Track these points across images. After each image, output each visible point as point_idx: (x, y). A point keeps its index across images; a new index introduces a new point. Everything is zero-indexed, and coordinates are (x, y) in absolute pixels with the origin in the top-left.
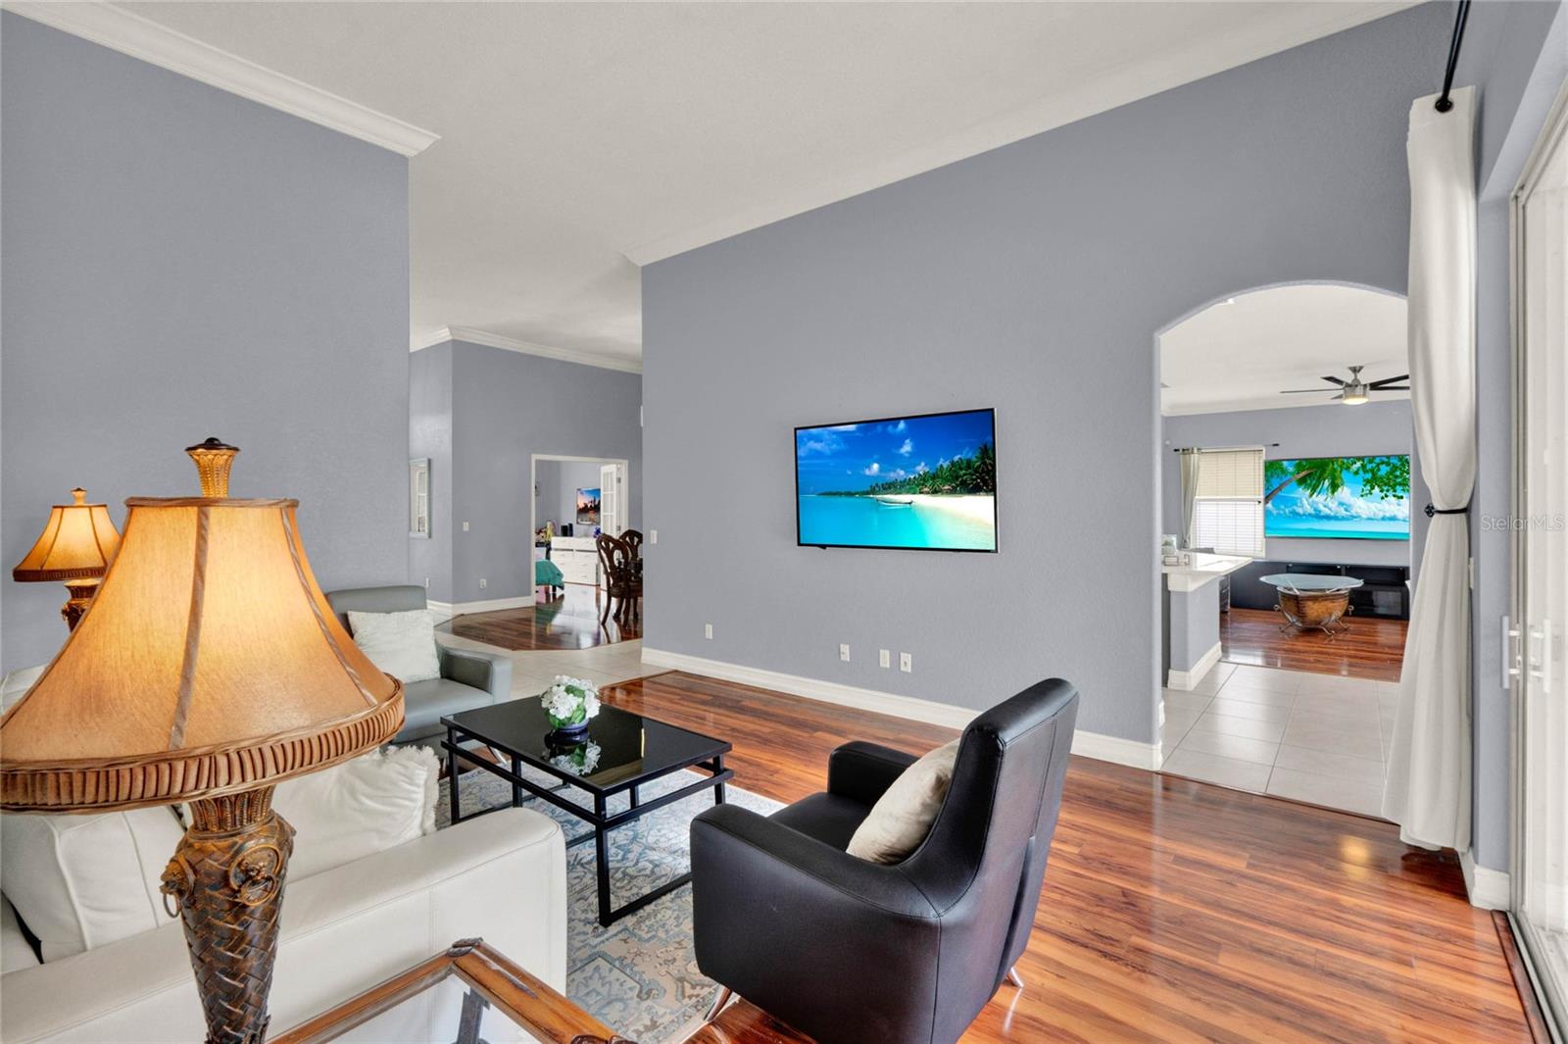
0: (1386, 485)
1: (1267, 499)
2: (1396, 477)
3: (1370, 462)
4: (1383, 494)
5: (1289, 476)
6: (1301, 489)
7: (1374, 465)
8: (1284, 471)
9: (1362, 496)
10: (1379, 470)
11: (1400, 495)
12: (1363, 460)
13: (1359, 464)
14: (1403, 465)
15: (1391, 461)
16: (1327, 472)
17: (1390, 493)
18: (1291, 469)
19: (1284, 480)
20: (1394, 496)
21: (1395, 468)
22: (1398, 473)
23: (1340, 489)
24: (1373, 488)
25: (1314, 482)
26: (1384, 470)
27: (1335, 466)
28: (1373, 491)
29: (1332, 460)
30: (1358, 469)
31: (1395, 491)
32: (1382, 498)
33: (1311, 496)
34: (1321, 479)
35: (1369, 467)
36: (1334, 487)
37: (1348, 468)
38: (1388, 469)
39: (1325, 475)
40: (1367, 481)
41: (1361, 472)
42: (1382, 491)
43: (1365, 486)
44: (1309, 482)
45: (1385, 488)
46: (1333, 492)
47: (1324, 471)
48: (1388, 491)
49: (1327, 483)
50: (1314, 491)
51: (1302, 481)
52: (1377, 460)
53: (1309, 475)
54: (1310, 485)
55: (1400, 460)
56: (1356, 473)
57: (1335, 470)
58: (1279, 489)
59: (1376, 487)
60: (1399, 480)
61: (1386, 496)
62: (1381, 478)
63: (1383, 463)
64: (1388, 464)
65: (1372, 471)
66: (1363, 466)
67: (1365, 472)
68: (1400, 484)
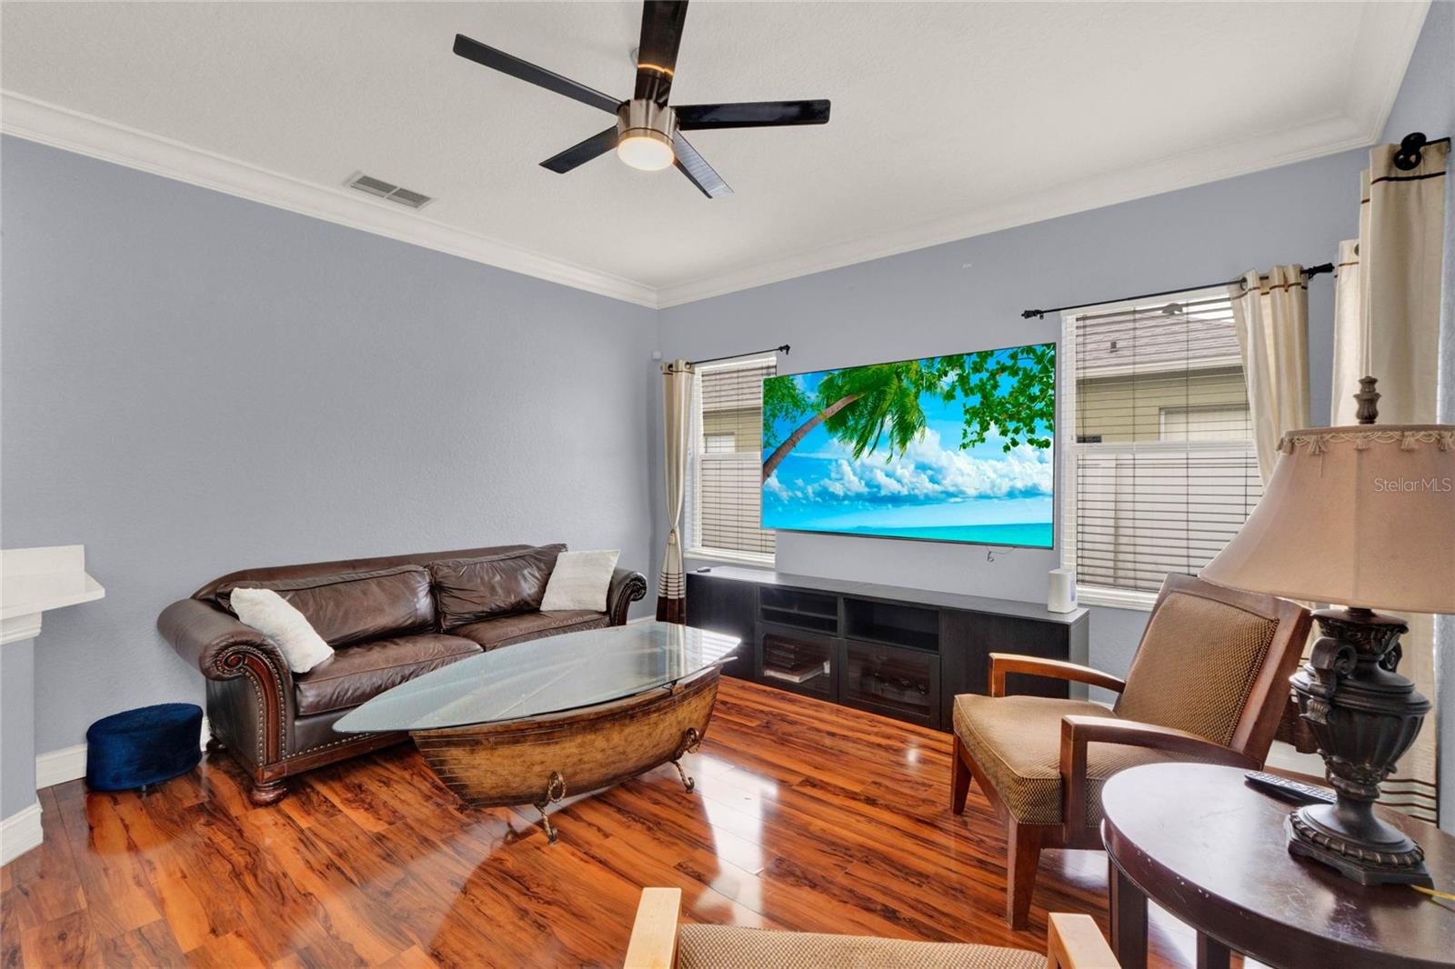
0: (1011, 417)
1: (768, 466)
2: (1033, 399)
3: (977, 369)
4: (1008, 440)
5: (810, 414)
6: (835, 440)
7: (985, 375)
8: (797, 402)
9: (964, 446)
10: (995, 387)
11: (1043, 439)
12: (962, 367)
13: (953, 376)
14: (1045, 370)
15: (1021, 364)
16: (889, 397)
17: (1022, 437)
18: (813, 397)
19: (802, 420)
20: (1031, 442)
21: (1029, 379)
22: (1035, 390)
23: (917, 435)
24: (985, 428)
25: (863, 422)
26: (1007, 384)
27: (905, 383)
28: (986, 434)
29: (897, 370)
30: (953, 388)
31: (1032, 431)
32: (1007, 448)
33: (858, 452)
34: (876, 414)
35: (975, 379)
36: (905, 430)
37: (931, 387)
38: (1014, 381)
39: (885, 405)
40: (973, 413)
41: (959, 393)
42: (1004, 433)
43: (969, 423)
44: (851, 423)
45: (1011, 425)
46: (903, 442)
47: (881, 396)
48: (1016, 431)
49: (889, 422)
50: (863, 441)
51: (837, 422)
52: (991, 364)
53: (852, 407)
54: (855, 430)
55: (1040, 360)
56: (949, 396)
57: (903, 393)
58: (791, 442)
59: (992, 423)
60: (1039, 406)
61: (1015, 443)
62: (1001, 403)
63: (1003, 369)
64: (1014, 372)
65: (982, 388)
66: (963, 379)
67: (968, 391)
68: (1042, 415)
